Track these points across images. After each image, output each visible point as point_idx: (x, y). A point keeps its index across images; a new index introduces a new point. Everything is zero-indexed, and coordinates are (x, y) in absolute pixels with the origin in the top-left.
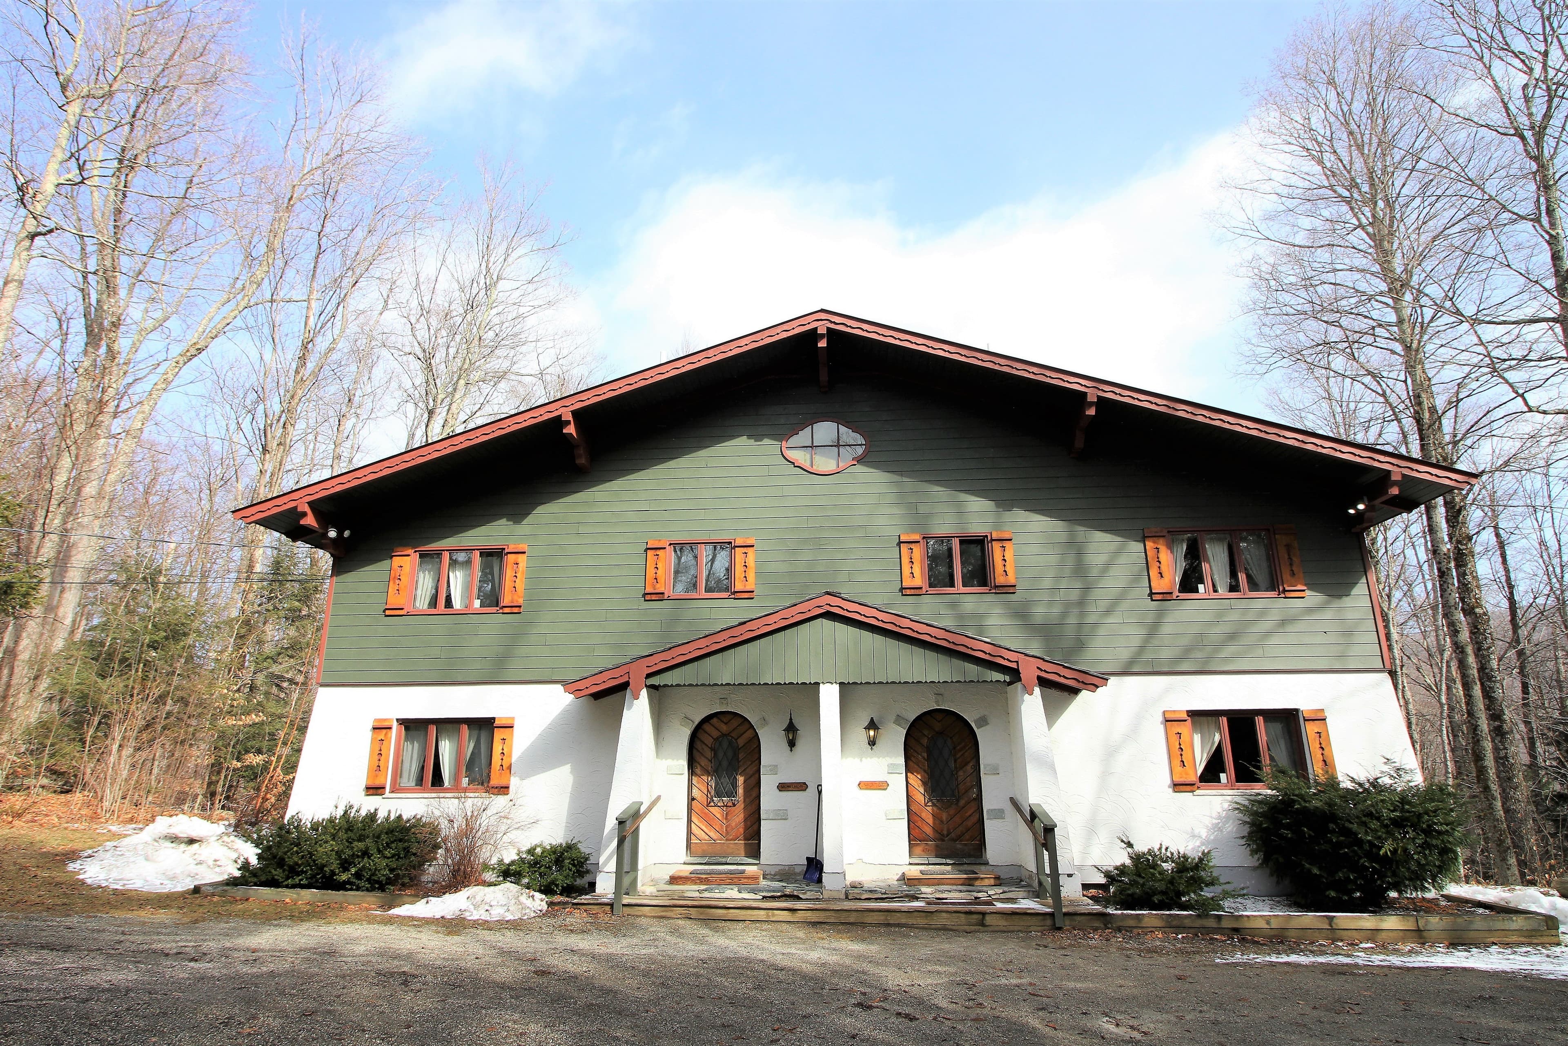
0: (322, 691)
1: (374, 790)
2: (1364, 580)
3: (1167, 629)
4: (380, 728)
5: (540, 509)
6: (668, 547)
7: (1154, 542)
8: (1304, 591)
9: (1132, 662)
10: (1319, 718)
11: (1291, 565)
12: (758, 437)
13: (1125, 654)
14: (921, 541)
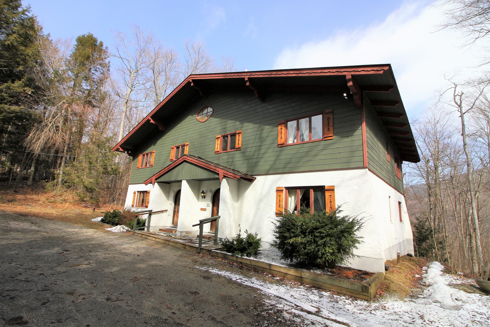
0: (130, 185)
1: (133, 206)
2: (360, 128)
3: (282, 157)
4: (135, 193)
5: (158, 142)
6: (175, 148)
7: (281, 126)
8: (332, 136)
9: (269, 170)
10: (332, 190)
11: (329, 126)
12: (192, 115)
13: (267, 167)
14: (221, 137)
